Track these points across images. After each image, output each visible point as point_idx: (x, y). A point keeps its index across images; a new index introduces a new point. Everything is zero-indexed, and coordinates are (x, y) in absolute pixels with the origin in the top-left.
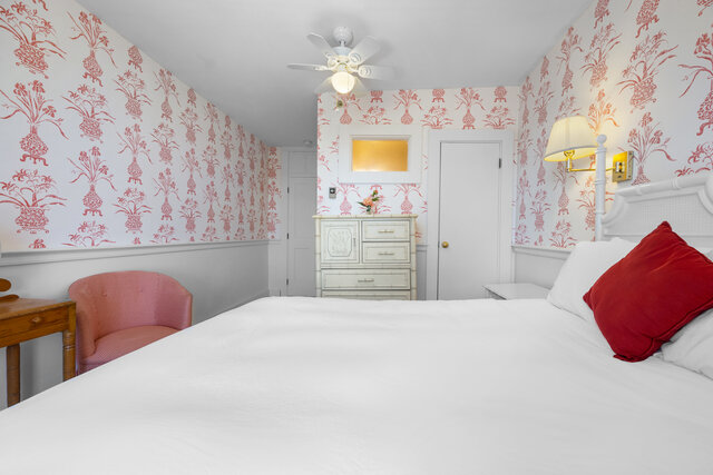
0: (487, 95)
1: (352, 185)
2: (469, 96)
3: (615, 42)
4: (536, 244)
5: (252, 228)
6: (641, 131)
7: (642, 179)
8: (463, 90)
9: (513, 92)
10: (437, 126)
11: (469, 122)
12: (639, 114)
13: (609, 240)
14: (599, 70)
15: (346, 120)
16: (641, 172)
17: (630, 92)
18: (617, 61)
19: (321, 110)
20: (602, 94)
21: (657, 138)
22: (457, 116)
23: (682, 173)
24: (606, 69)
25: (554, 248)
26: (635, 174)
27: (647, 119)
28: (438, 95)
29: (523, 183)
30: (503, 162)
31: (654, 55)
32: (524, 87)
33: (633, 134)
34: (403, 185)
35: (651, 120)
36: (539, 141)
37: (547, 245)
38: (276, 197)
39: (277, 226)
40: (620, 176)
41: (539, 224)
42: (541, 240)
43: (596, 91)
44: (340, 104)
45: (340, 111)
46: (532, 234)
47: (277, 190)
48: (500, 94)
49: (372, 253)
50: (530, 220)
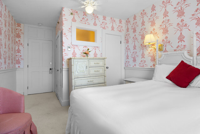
0: (117, 21)
1: (77, 46)
2: (113, 21)
3: (157, 18)
4: (133, 66)
5: (5, 62)
6: (165, 40)
7: (166, 51)
8: (111, 18)
9: (124, 22)
10: (104, 28)
11: (113, 29)
12: (164, 36)
13: (161, 65)
14: (153, 23)
15: (74, 20)
16: (165, 49)
17: (162, 31)
18: (158, 23)
19: (64, 14)
20: (154, 29)
21: (169, 42)
22: (110, 26)
23: (175, 50)
24: (155, 23)
25: (140, 67)
26: (164, 50)
27: (166, 38)
28: (104, 18)
29: (127, 49)
30: (122, 42)
31: (168, 24)
32: (127, 21)
33: (163, 40)
34: (94, 47)
35: (167, 38)
36: (133, 37)
37: (137, 66)
38: (21, 48)
39: (22, 62)
40: (160, 50)
41: (134, 60)
42: (135, 65)
43: (152, 28)
44: (72, 14)
45: (72, 16)
46: (132, 64)
47: (21, 44)
48: (120, 22)
49: (92, 71)
50: (131, 60)
